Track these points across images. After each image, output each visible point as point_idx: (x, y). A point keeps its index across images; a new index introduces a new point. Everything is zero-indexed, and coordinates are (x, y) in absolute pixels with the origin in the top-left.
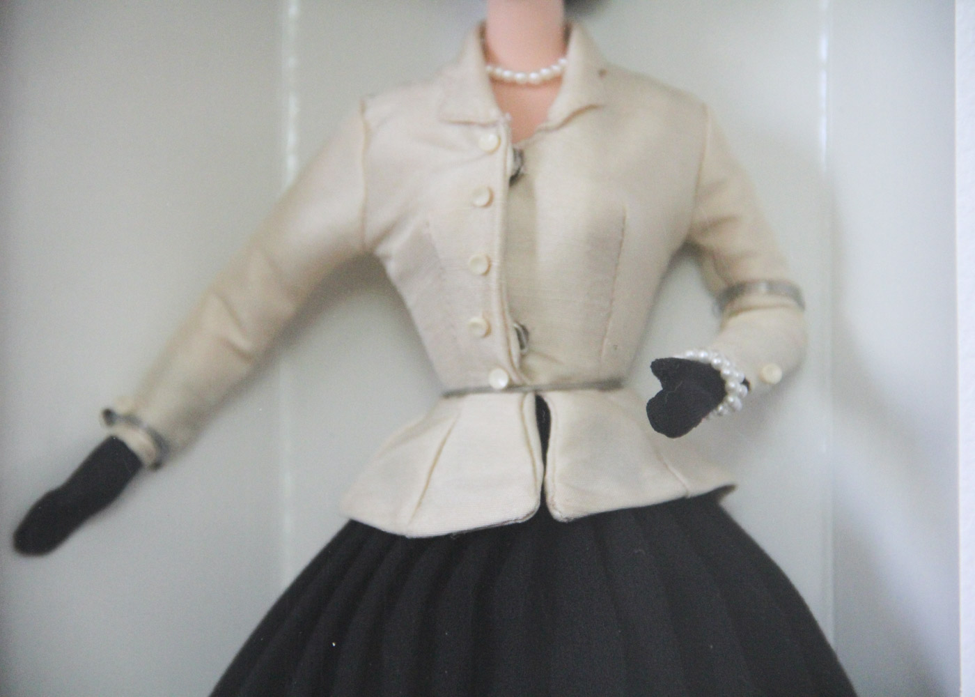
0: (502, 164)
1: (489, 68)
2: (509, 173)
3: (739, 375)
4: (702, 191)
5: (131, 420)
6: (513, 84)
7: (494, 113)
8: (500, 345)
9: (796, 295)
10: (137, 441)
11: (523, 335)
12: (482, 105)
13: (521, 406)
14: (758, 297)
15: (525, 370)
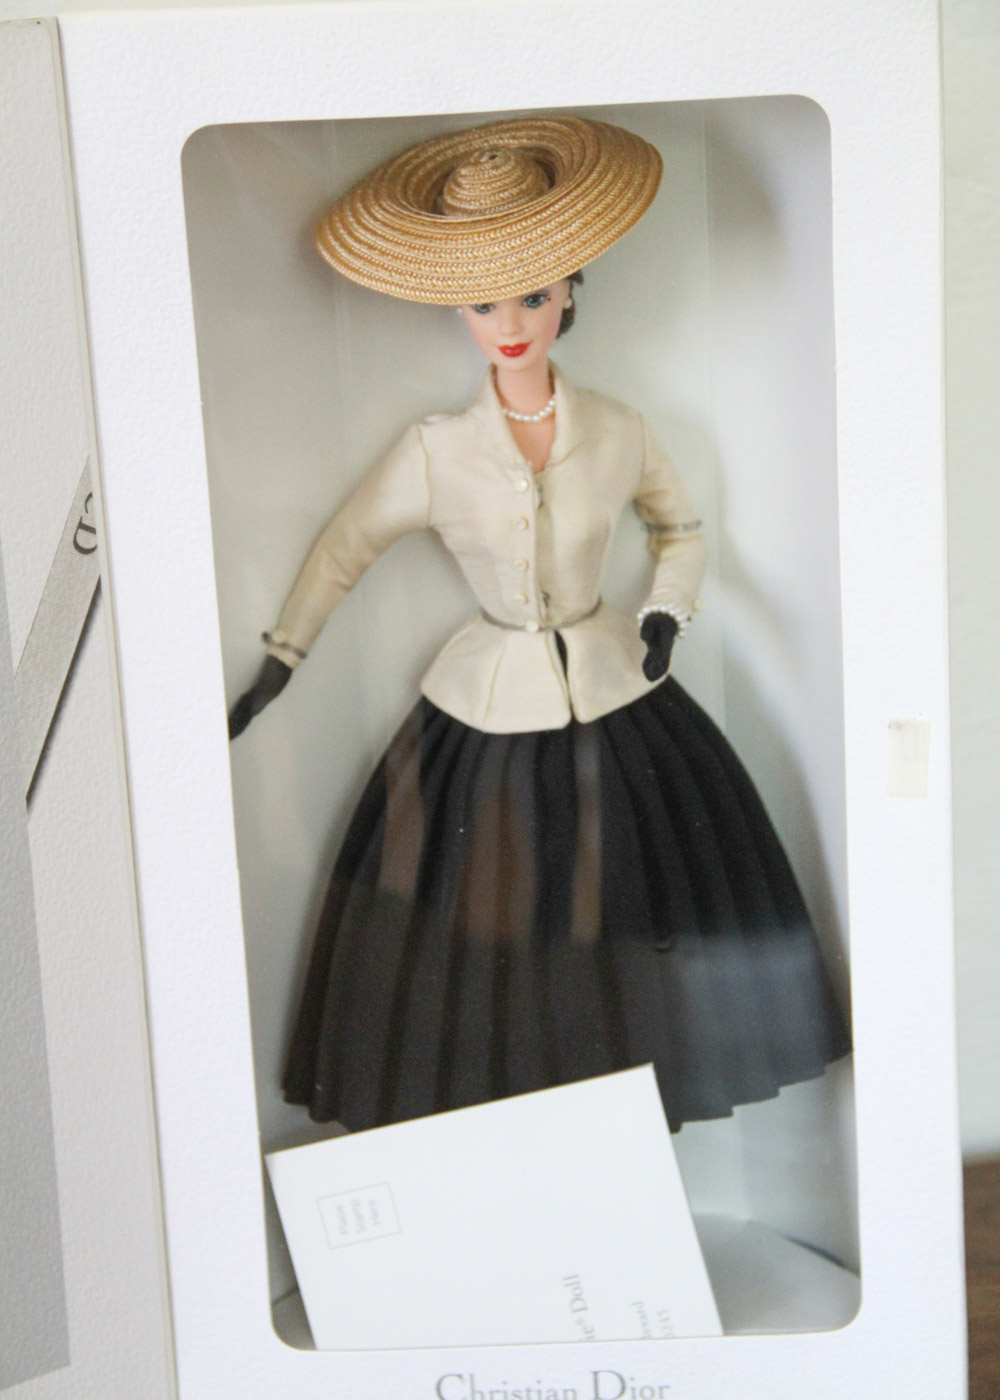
1: (505, 411)
3: (685, 616)
4: (645, 476)
5: (284, 645)
6: (522, 422)
7: (520, 459)
8: (533, 607)
9: (697, 525)
11: (547, 598)
12: (509, 450)
13: (547, 641)
14: (677, 534)
15: (548, 618)
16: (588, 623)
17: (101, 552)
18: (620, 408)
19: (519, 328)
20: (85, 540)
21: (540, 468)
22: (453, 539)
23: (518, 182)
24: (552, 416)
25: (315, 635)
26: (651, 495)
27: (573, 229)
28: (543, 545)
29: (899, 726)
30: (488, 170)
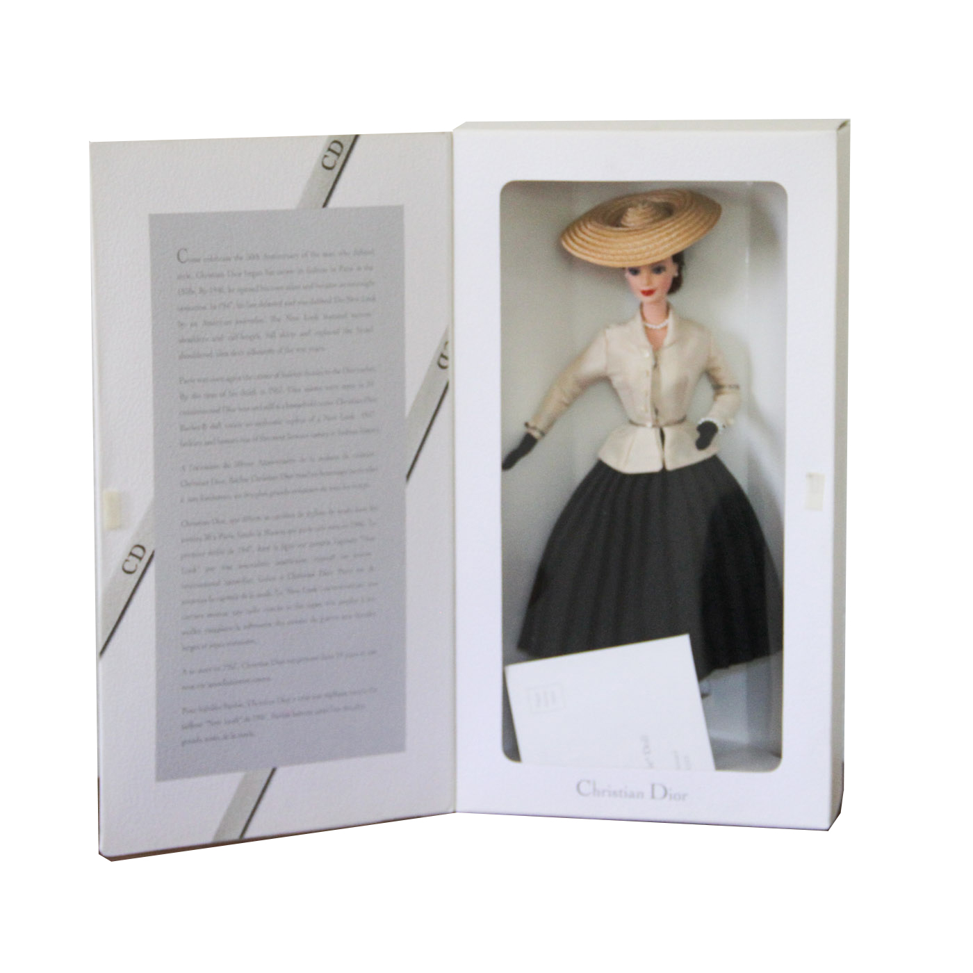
0: (650, 363)
1: (644, 323)
2: (653, 364)
4: (710, 360)
5: (534, 428)
6: (651, 329)
7: (648, 344)
8: (649, 415)
9: (737, 387)
10: (536, 434)
11: (657, 412)
12: (643, 339)
13: (656, 432)
14: (726, 390)
15: (657, 421)
16: (678, 427)
17: (450, 369)
18: (701, 327)
19: (649, 283)
20: (443, 362)
21: (656, 349)
22: (616, 381)
23: (653, 216)
24: (665, 328)
25: (551, 424)
26: (713, 369)
27: (673, 235)
28: (655, 384)
29: (810, 476)
30: (640, 209)
